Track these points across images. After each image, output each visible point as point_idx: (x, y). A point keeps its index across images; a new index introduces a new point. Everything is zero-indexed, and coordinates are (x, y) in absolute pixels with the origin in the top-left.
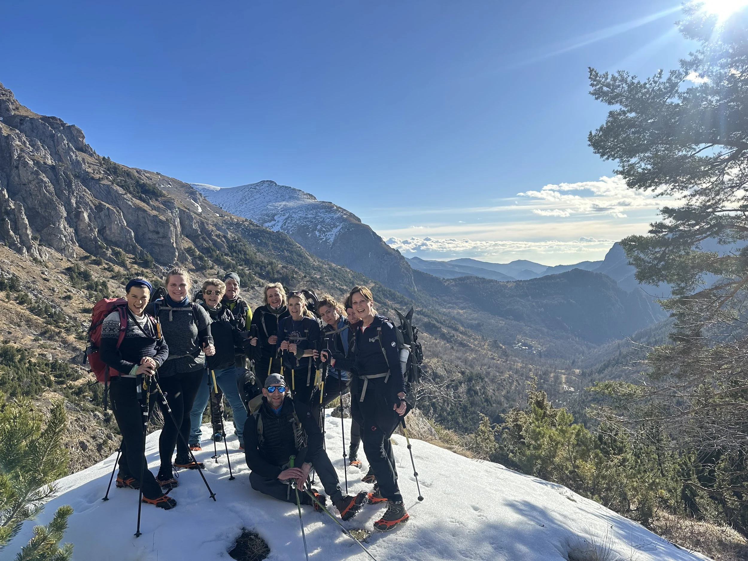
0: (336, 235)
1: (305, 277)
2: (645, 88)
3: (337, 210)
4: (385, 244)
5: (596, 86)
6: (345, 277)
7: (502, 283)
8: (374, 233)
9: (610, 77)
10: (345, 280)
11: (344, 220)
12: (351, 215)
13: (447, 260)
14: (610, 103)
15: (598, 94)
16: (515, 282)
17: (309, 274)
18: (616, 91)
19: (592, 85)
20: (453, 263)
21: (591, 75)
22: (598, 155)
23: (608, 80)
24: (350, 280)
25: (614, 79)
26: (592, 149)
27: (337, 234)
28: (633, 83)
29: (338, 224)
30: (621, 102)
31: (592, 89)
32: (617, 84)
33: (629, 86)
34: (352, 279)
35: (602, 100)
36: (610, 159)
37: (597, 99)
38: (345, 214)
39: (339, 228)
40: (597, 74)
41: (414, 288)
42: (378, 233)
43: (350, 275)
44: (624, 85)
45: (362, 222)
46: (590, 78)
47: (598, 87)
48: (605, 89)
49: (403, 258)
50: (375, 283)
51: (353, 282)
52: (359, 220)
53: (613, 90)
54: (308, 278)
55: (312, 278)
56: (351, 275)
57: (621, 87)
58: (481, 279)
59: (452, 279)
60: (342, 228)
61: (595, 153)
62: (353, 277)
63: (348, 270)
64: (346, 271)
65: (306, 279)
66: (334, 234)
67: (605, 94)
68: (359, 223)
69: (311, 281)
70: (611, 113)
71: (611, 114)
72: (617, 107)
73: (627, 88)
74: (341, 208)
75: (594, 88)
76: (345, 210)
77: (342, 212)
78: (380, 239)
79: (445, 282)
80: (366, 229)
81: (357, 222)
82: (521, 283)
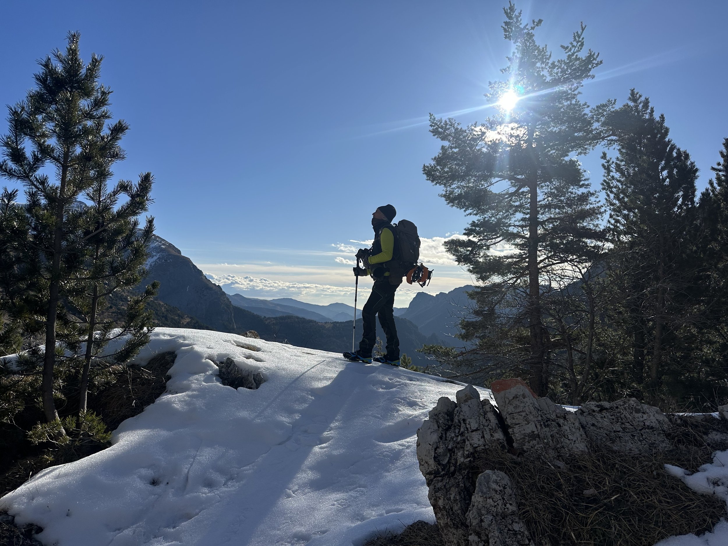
0: (151, 265)
1: (111, 307)
2: (466, 133)
3: (155, 239)
4: (206, 278)
5: (434, 126)
6: (157, 310)
7: (320, 324)
8: (195, 267)
9: (443, 122)
10: (157, 314)
11: (162, 250)
12: (171, 246)
13: (269, 299)
14: (443, 139)
15: (435, 132)
16: (333, 323)
17: (116, 305)
18: (447, 132)
19: (431, 126)
20: (275, 302)
21: (430, 119)
22: (430, 182)
23: (442, 124)
24: (163, 313)
25: (446, 124)
26: (425, 176)
27: (153, 264)
28: (457, 129)
29: (154, 254)
30: (449, 141)
31: (431, 128)
32: (448, 127)
33: (455, 130)
34: (165, 313)
35: (437, 137)
36: (438, 185)
37: (434, 135)
38: (163, 244)
39: (155, 258)
40: (435, 119)
41: (233, 326)
42: (199, 266)
43: (163, 308)
44: (452, 128)
45: (182, 254)
46: (430, 120)
47: (435, 127)
48: (440, 130)
49: (224, 293)
50: (191, 318)
51: (166, 316)
52: (179, 252)
53: (445, 131)
54: (114, 309)
55: (119, 309)
56: (165, 308)
57: (450, 129)
58: (301, 318)
59: (273, 318)
60: (158, 258)
61: (427, 180)
62: (167, 311)
63: (162, 304)
64: (159, 304)
65: (111, 310)
66: (149, 264)
67: (440, 133)
68: (179, 255)
69: (117, 313)
70: (443, 146)
71: (443, 148)
72: (446, 144)
73: (454, 131)
74: (160, 238)
75: (433, 127)
76: (164, 240)
77: (161, 242)
78: (200, 272)
79: (266, 320)
80: (187, 262)
81: (177, 254)
82: (338, 325)
